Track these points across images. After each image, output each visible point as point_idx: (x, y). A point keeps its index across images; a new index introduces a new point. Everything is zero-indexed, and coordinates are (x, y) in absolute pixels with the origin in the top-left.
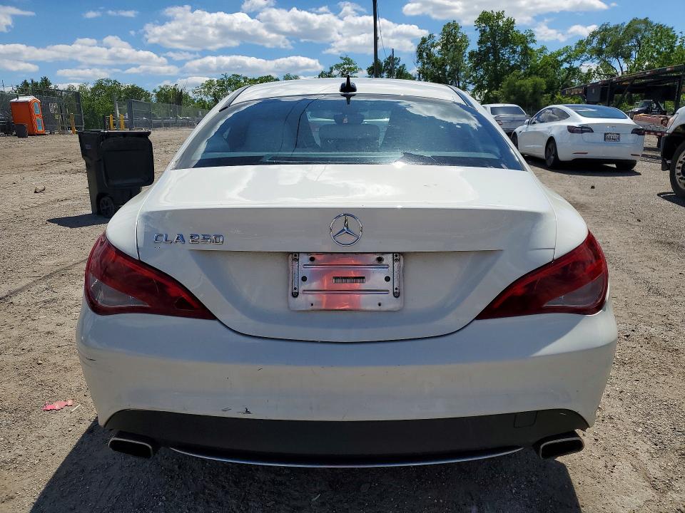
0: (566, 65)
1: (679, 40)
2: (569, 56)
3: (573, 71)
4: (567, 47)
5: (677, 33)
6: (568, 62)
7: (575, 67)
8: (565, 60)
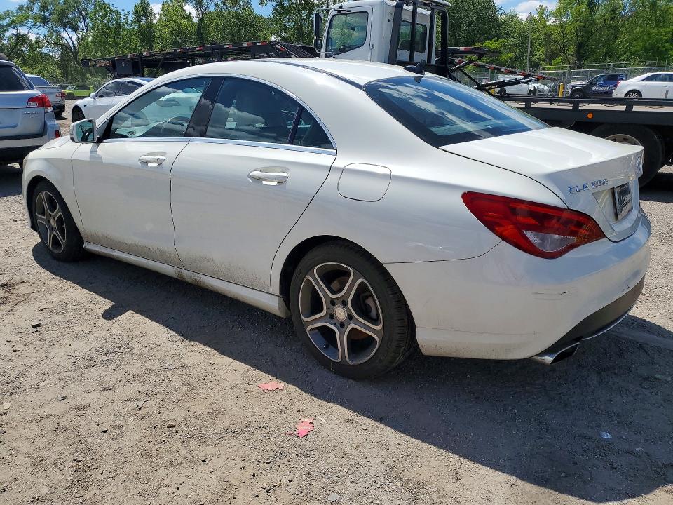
0: (12, 31)
1: (123, 17)
2: (13, 22)
3: (21, 39)
4: (8, 11)
5: (120, 10)
6: (14, 28)
7: (22, 34)
8: (9, 25)
